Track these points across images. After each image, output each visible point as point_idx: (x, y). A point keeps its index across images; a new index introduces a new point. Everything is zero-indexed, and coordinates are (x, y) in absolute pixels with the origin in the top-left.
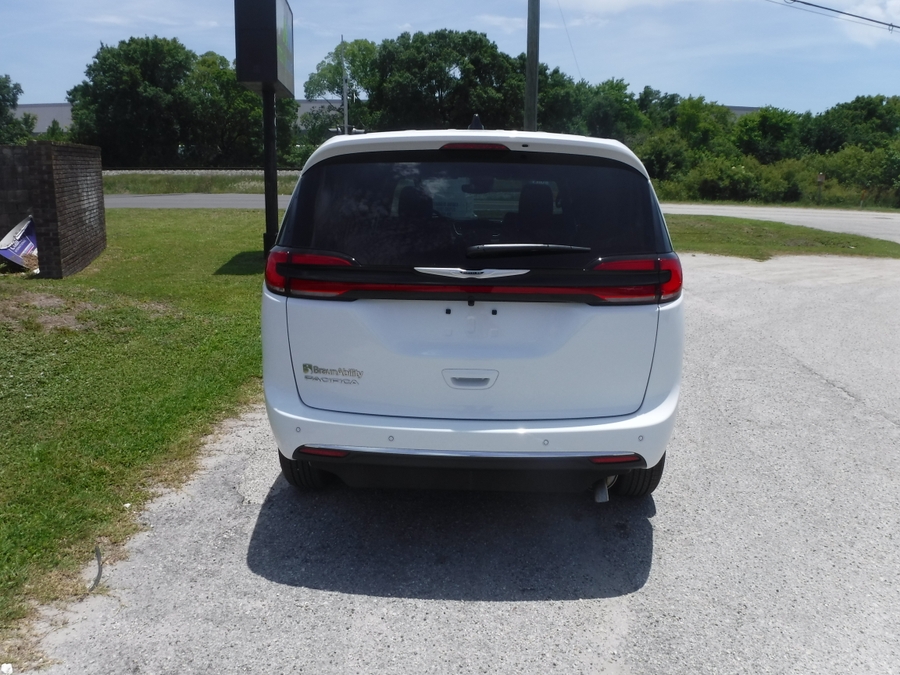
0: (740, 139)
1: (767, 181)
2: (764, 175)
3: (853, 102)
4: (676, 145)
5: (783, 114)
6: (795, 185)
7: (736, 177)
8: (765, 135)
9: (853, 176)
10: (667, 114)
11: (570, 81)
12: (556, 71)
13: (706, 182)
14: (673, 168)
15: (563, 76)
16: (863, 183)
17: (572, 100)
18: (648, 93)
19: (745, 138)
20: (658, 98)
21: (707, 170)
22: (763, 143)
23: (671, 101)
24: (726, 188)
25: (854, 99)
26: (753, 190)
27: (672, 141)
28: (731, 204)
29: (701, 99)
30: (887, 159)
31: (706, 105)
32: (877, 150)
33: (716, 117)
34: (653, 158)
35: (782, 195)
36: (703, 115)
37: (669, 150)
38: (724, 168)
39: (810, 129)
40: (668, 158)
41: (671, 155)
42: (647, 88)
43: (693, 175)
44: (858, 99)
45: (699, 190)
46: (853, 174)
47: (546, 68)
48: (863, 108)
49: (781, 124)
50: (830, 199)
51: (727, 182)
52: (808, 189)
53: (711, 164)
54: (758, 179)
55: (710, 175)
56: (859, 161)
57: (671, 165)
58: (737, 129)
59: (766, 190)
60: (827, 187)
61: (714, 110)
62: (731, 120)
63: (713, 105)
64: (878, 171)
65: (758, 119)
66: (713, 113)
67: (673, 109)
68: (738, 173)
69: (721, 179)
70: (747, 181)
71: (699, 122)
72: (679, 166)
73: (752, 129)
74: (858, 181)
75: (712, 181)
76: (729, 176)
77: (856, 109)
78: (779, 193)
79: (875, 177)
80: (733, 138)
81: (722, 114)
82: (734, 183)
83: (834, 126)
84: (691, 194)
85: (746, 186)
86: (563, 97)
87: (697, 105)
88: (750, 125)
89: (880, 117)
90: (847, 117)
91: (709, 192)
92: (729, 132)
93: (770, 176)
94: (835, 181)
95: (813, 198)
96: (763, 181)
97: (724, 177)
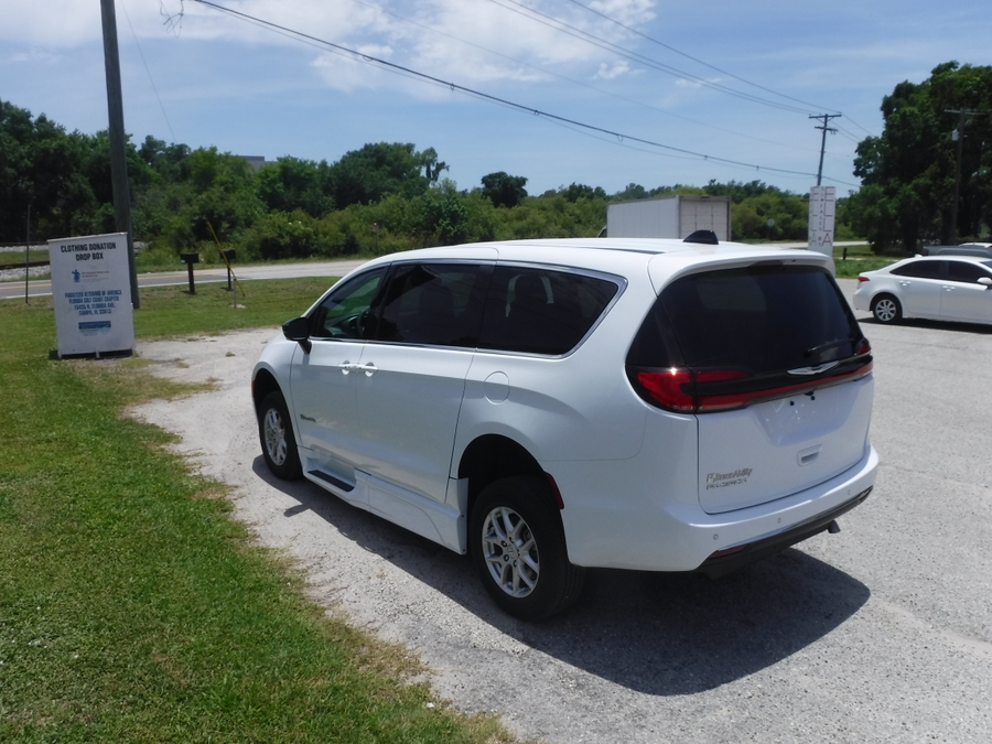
0: (263, 192)
1: (325, 234)
2: (320, 230)
3: (361, 150)
4: (226, 203)
5: (302, 164)
6: (353, 238)
7: (296, 233)
8: (287, 185)
9: (399, 223)
10: (177, 166)
11: (61, 130)
12: (42, 119)
13: (265, 241)
14: (229, 228)
15: (52, 124)
16: (409, 232)
17: (67, 153)
18: (151, 144)
19: (268, 190)
20: (163, 149)
21: (264, 228)
22: (289, 195)
23: (179, 151)
24: (287, 245)
25: (363, 147)
26: (313, 244)
27: (222, 199)
28: (294, 262)
29: (214, 150)
30: (427, 206)
31: (220, 156)
32: (416, 198)
33: (232, 169)
34: (204, 218)
35: (342, 249)
36: (218, 167)
37: (221, 209)
38: (281, 225)
39: (330, 179)
40: (221, 218)
41: (223, 214)
42: (149, 138)
43: (249, 235)
44: (367, 147)
45: (261, 250)
46: (399, 222)
47: (28, 115)
48: (372, 156)
49: (303, 175)
50: (386, 248)
51: (287, 239)
52: (364, 241)
53: (267, 221)
54: (316, 234)
55: (269, 234)
56: (402, 209)
57: (225, 225)
58: (257, 182)
59: (326, 245)
60: (382, 237)
61: (229, 161)
62: (248, 171)
63: (227, 156)
64: (420, 218)
65: (278, 170)
66: (228, 164)
67: (183, 161)
68: (296, 229)
69: (281, 236)
70: (307, 236)
71: (216, 175)
72: (233, 224)
73: (274, 181)
74: (404, 229)
75: (273, 239)
76: (288, 233)
77: (366, 156)
78: (339, 246)
79: (418, 224)
80: (255, 191)
81: (239, 165)
82: (295, 240)
83: (352, 174)
84: (253, 254)
85: (307, 242)
86: (55, 150)
87: (210, 157)
88: (272, 176)
89: (390, 164)
90: (362, 165)
91: (271, 251)
92: (248, 184)
93: (326, 229)
94: (385, 230)
95: (371, 249)
96: (321, 236)
97: (284, 234)
